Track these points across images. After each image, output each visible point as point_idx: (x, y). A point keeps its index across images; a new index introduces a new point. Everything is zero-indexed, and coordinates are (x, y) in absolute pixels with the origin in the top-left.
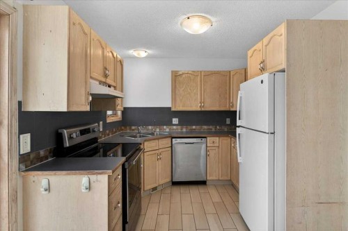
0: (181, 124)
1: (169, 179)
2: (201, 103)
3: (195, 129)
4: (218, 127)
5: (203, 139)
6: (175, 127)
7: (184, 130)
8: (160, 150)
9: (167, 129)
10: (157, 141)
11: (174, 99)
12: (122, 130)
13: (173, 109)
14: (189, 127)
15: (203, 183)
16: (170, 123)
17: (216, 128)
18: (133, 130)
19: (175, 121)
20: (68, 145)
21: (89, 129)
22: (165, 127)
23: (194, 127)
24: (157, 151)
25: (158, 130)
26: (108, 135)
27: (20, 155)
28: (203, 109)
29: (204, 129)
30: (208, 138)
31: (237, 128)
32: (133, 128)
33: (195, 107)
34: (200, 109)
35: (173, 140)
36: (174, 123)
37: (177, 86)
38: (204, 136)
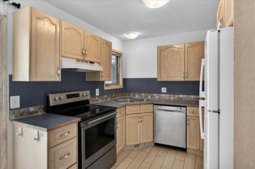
0: (168, 92)
1: (150, 140)
2: (184, 74)
3: (182, 98)
5: (182, 108)
6: (163, 95)
7: (172, 98)
8: (142, 115)
9: (156, 96)
10: (138, 106)
11: (159, 71)
13: (159, 80)
14: (177, 96)
15: (184, 150)
16: (160, 92)
19: (164, 90)
20: (51, 105)
21: (78, 94)
22: (155, 95)
23: (181, 96)
24: (138, 115)
25: (149, 97)
26: (106, 99)
27: (10, 110)
28: (187, 80)
30: (188, 108)
33: (179, 78)
34: (184, 80)
35: (155, 106)
36: (162, 91)
37: (162, 59)
38: (185, 105)
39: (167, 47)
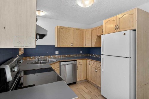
0: (60, 54)
4: (77, 55)
5: (76, 61)
6: (57, 56)
7: (62, 57)
11: (59, 42)
12: (24, 59)
13: (58, 47)
14: (64, 56)
15: (75, 83)
16: (54, 54)
17: (76, 55)
18: (31, 59)
19: (57, 53)
22: (51, 56)
23: (66, 56)
28: (73, 47)
29: (71, 56)
30: (78, 61)
31: (101, 56)
32: (32, 57)
33: (69, 45)
35: (61, 63)
36: (56, 54)
37: (60, 34)
38: (76, 60)
39: (63, 28)
